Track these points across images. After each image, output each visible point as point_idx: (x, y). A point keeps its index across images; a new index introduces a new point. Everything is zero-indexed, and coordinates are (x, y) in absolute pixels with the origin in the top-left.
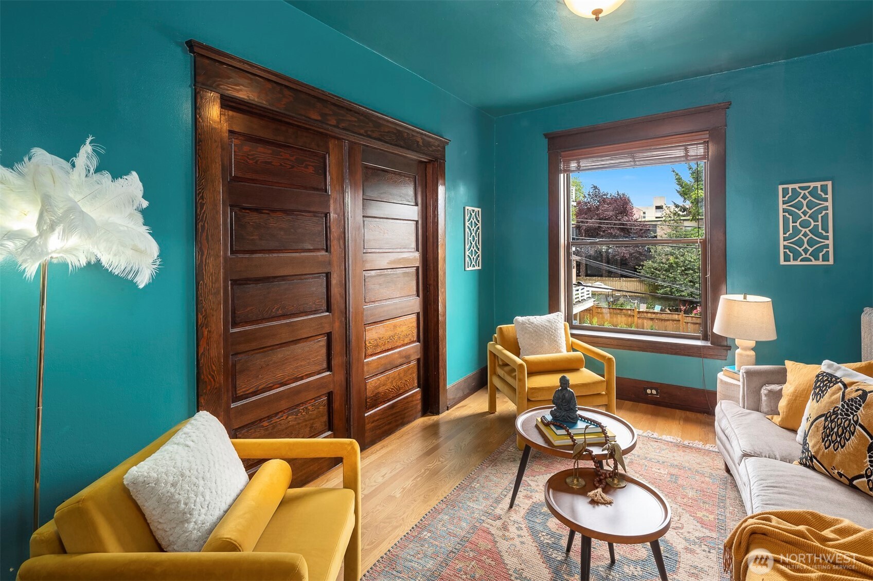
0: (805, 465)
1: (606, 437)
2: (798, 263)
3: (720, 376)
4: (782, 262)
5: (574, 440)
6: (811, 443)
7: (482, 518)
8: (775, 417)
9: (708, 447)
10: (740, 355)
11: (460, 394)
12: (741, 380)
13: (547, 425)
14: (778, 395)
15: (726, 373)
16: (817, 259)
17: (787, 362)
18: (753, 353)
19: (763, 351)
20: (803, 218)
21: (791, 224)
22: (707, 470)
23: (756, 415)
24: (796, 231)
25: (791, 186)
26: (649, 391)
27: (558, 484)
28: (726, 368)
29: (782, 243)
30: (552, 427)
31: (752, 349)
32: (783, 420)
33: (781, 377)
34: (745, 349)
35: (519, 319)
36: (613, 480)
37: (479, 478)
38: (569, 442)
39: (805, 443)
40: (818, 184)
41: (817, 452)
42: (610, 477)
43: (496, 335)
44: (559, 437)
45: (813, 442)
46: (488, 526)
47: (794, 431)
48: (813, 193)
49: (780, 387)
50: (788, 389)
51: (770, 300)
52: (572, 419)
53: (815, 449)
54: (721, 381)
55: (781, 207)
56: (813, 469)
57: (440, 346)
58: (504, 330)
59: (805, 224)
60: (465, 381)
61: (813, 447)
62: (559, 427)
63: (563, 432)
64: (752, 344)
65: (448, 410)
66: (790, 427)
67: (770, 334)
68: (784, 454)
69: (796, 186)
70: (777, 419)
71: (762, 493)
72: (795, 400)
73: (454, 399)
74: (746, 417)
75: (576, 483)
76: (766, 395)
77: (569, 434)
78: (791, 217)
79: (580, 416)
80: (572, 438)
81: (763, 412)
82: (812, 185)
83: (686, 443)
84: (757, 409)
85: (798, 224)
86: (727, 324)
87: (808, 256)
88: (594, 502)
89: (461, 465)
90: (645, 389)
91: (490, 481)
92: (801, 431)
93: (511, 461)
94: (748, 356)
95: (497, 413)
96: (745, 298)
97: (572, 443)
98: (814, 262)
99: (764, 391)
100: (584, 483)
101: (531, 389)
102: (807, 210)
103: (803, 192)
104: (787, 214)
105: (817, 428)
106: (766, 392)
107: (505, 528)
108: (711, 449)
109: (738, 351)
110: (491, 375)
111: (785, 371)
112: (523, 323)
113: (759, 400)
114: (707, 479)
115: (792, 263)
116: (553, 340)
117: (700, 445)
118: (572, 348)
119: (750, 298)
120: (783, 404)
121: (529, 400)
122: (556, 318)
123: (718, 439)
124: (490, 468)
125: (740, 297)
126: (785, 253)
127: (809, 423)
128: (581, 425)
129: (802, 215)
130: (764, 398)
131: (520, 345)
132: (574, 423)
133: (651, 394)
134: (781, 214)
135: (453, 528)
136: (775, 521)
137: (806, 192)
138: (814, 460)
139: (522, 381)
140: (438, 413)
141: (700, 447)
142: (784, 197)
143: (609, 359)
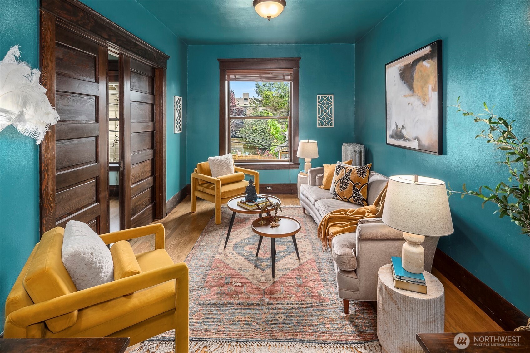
0: (335, 199)
1: (270, 202)
2: (323, 127)
3: (299, 175)
4: (318, 127)
5: (258, 206)
6: (336, 190)
7: (213, 255)
8: (321, 186)
9: (295, 206)
10: (306, 165)
11: (172, 206)
12: (309, 174)
13: (244, 203)
14: (322, 178)
15: (301, 174)
16: (329, 125)
17: (324, 165)
18: (310, 164)
19: (314, 163)
20: (325, 109)
21: (321, 111)
22: (297, 214)
23: (315, 187)
24: (323, 114)
25: (321, 96)
27: (256, 224)
28: (301, 171)
29: (318, 119)
30: (247, 203)
31: (310, 162)
32: (324, 187)
33: (322, 171)
34: (308, 162)
35: (211, 158)
36: (276, 218)
37: (203, 241)
38: (257, 207)
39: (334, 191)
40: (329, 96)
41: (338, 193)
42: (275, 218)
43: (196, 169)
44: (251, 206)
45: (337, 190)
46: (218, 258)
47: (329, 190)
48: (328, 99)
49: (322, 175)
50: (326, 175)
51: (316, 142)
52: (255, 198)
53: (338, 192)
54: (300, 177)
55: (318, 104)
56: (337, 199)
57: (164, 178)
58: (202, 165)
59: (325, 111)
60: (174, 198)
61: (337, 192)
62: (251, 202)
63: (253, 204)
64: (310, 160)
65: (167, 215)
66: (327, 188)
67: (317, 156)
68: (328, 197)
69: (322, 96)
70: (322, 187)
71: (326, 209)
72: (329, 178)
73: (169, 208)
74: (313, 188)
75: (262, 223)
76: (318, 179)
77: (256, 204)
78: (321, 108)
79: (259, 197)
80: (257, 205)
81: (317, 186)
82: (328, 95)
83: (287, 206)
84: (315, 185)
85: (323, 111)
86: (303, 152)
87: (326, 124)
88: (272, 227)
89: (190, 238)
90: (266, 188)
91: (209, 241)
92: (331, 189)
93: (215, 230)
94: (309, 165)
95: (196, 212)
96: (308, 141)
97: (258, 208)
98: (328, 126)
99: (317, 177)
100: (266, 222)
101: (223, 192)
102: (326, 106)
103: (325, 98)
104: (319, 107)
105: (338, 184)
106: (318, 177)
107: (226, 256)
108: (296, 207)
109: (305, 164)
110: (194, 191)
111: (323, 168)
112: (213, 160)
113: (315, 181)
114: (298, 217)
115: (321, 127)
116: (228, 168)
117: (291, 206)
118: (236, 171)
119: (310, 141)
120: (324, 180)
121: (222, 199)
122: (229, 156)
123: (301, 200)
124: (206, 235)
125: (306, 141)
126: (319, 122)
127: (335, 184)
128: (258, 200)
129: (324, 108)
130: (317, 180)
131: (211, 172)
132: (256, 200)
133: (269, 189)
134: (318, 107)
135: (201, 264)
136: (334, 213)
137: (326, 98)
138: (338, 196)
139: (219, 189)
140: (162, 218)
141: (292, 207)
142: (319, 100)
143: (257, 173)
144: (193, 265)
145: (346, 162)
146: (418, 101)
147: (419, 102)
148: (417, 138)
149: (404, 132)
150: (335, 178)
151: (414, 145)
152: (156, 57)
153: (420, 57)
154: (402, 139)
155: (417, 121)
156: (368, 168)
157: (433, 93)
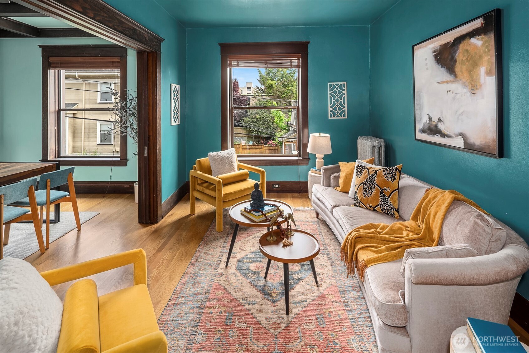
0: (357, 206)
1: (280, 211)
2: (335, 118)
3: (310, 173)
4: (329, 118)
5: (266, 217)
6: (358, 196)
7: (212, 278)
8: (337, 188)
10: (318, 162)
11: (169, 207)
12: (322, 173)
13: (249, 212)
14: (337, 178)
15: (312, 171)
16: (341, 116)
17: (339, 162)
18: (323, 160)
19: (328, 159)
20: (337, 98)
21: (333, 101)
22: (309, 219)
23: (330, 189)
24: (334, 104)
25: (332, 83)
26: (275, 186)
27: (264, 241)
28: (312, 169)
29: (329, 109)
30: (253, 212)
31: (323, 159)
32: (342, 188)
33: (338, 170)
34: (320, 159)
35: (211, 154)
36: (288, 232)
37: (201, 255)
38: (263, 218)
39: (355, 196)
40: (342, 83)
41: (361, 199)
42: (286, 231)
43: (195, 166)
44: (257, 217)
45: (359, 195)
46: (218, 282)
47: (347, 193)
48: (340, 87)
49: (338, 174)
50: (343, 174)
51: (329, 135)
52: (262, 206)
53: (361, 198)
54: (311, 175)
55: (329, 92)
56: (360, 207)
58: (202, 161)
59: (337, 101)
60: (171, 198)
61: (360, 197)
62: (257, 211)
63: (260, 213)
64: (322, 156)
65: (162, 219)
66: (344, 191)
67: (329, 152)
68: (347, 203)
69: (334, 83)
70: (339, 189)
72: (346, 179)
73: (165, 211)
74: (328, 190)
75: (271, 239)
76: (333, 179)
77: (263, 214)
78: (332, 97)
79: (266, 204)
80: (265, 216)
81: (332, 187)
82: (340, 83)
83: (297, 208)
84: (329, 185)
85: (335, 101)
86: (314, 147)
87: (338, 115)
88: (284, 246)
89: (186, 251)
90: (273, 185)
91: (208, 255)
92: (351, 192)
93: (216, 240)
94: (321, 162)
95: (196, 214)
96: (320, 135)
97: (266, 218)
98: (341, 118)
99: (332, 177)
100: (276, 238)
101: (224, 195)
102: (338, 95)
103: (337, 86)
104: (331, 96)
105: (361, 189)
106: (333, 177)
107: (228, 278)
108: (307, 209)
109: (317, 160)
110: (192, 191)
111: (339, 166)
112: (214, 156)
113: (330, 181)
115: (333, 118)
116: (231, 166)
117: (302, 208)
118: (240, 169)
119: (322, 135)
120: (341, 181)
121: (223, 202)
122: (232, 151)
123: (314, 203)
124: (205, 247)
125: (318, 134)
126: (330, 113)
127: (357, 187)
128: (266, 208)
129: (336, 97)
130: (332, 180)
131: (212, 170)
132: (263, 208)
133: (276, 187)
134: (329, 96)
135: (196, 290)
136: (362, 230)
137: (338, 86)
138: (360, 203)
139: (220, 190)
140: (156, 222)
141: (303, 209)
142: (330, 88)
143: (263, 171)
144: (187, 292)
145: (367, 160)
146: (464, 88)
147: (465, 90)
148: (462, 135)
149: (441, 126)
150: (355, 180)
151: (459, 143)
152: (147, 39)
153: (466, 33)
154: (439, 135)
155: (462, 113)
156: (397, 170)
157: (487, 78)
